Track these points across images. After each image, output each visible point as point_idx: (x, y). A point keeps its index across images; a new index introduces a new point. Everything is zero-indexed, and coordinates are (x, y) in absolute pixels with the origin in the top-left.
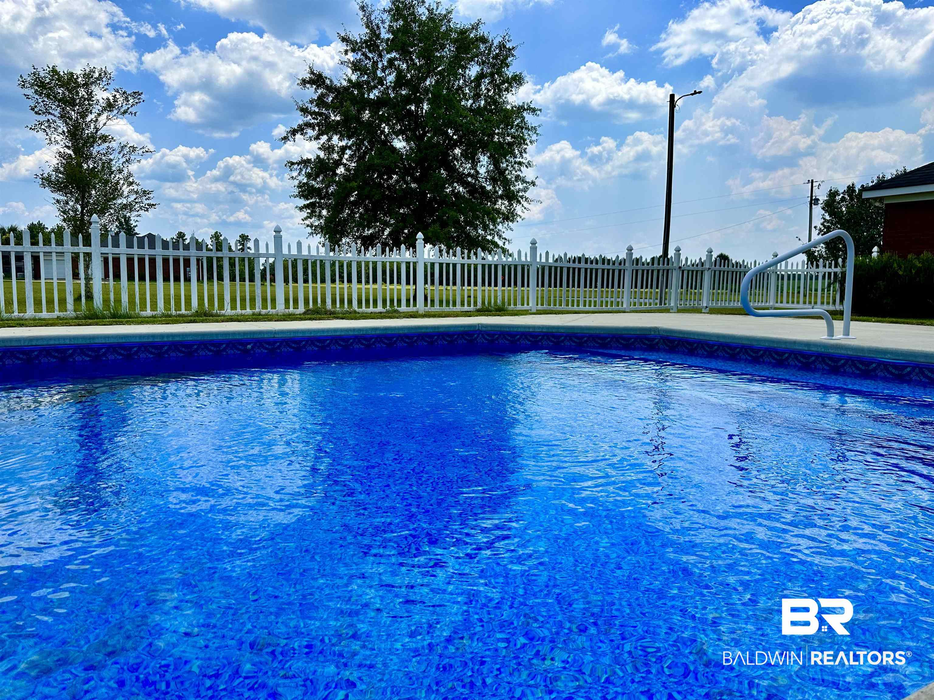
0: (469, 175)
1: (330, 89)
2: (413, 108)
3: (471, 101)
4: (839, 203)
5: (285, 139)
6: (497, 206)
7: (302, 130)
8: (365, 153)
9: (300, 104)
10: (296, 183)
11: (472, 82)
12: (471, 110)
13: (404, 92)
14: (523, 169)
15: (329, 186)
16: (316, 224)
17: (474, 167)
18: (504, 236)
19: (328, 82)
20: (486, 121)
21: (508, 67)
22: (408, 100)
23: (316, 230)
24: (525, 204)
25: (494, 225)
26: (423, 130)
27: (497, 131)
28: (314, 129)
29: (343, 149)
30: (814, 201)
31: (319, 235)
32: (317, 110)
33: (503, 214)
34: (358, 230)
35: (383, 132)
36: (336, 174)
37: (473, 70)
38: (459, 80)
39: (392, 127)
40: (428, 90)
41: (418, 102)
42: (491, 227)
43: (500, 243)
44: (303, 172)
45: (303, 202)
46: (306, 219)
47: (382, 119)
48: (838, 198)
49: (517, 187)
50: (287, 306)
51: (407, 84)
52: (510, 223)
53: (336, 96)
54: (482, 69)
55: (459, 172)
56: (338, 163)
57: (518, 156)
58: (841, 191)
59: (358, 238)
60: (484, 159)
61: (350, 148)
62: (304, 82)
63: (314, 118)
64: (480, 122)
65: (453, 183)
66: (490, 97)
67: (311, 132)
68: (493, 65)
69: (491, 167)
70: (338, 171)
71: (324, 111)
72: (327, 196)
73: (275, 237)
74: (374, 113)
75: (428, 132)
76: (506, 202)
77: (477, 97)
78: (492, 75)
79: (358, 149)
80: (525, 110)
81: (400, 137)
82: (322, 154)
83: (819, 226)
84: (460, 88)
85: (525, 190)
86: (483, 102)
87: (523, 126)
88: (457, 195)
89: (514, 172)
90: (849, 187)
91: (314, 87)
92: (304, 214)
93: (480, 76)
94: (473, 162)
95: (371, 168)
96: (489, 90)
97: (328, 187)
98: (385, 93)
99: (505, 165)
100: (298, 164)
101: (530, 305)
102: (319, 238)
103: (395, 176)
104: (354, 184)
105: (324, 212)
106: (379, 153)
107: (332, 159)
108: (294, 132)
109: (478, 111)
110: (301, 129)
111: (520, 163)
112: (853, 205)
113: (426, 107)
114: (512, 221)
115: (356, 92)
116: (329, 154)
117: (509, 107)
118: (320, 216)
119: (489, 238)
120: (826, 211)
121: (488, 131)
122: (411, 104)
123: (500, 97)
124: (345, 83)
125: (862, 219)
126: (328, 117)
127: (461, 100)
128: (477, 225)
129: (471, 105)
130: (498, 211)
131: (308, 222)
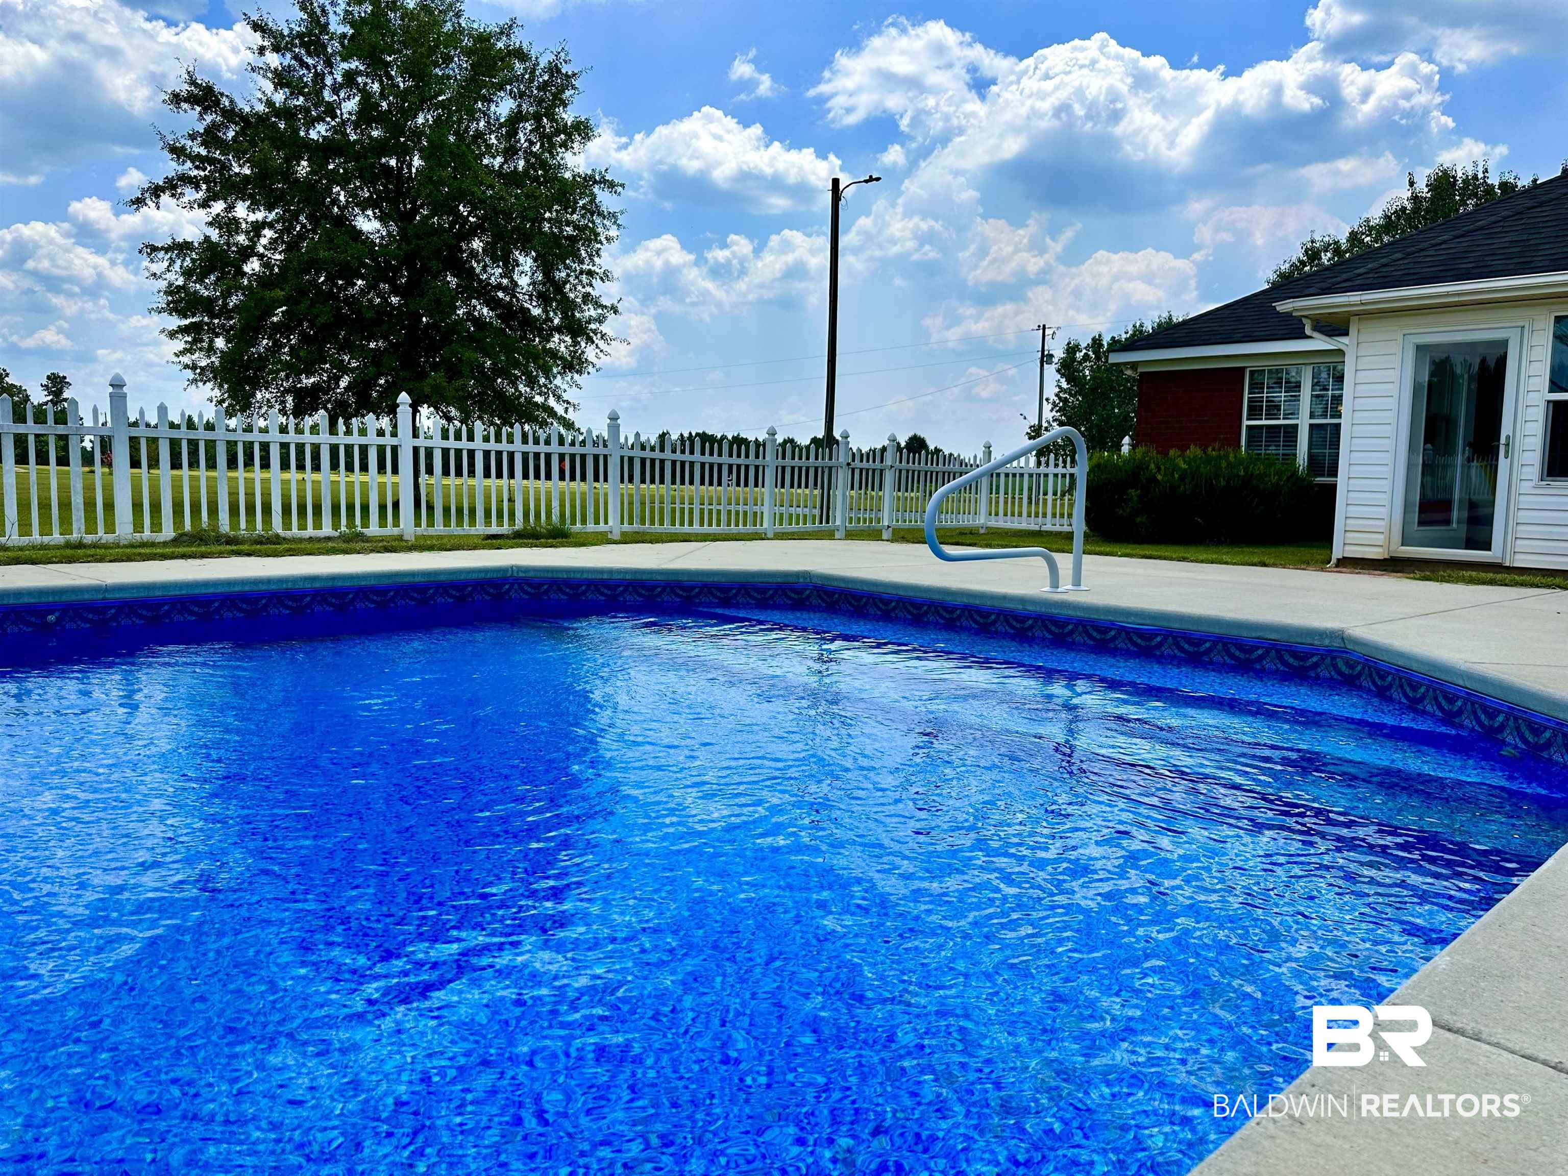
0: (499, 287)
1: (231, 115)
2: (393, 162)
3: (499, 160)
4: (1080, 363)
5: (139, 202)
6: (551, 345)
7: (174, 187)
8: (301, 237)
9: (170, 139)
10: (163, 285)
11: (501, 126)
12: (500, 174)
13: (375, 134)
14: (597, 282)
15: (230, 295)
16: (203, 363)
17: (508, 274)
18: (565, 396)
19: (225, 102)
20: (527, 197)
21: (565, 106)
22: (381, 148)
23: (202, 375)
24: (601, 344)
25: (547, 378)
26: (413, 203)
27: (547, 215)
28: (197, 188)
29: (257, 228)
30: (1046, 358)
31: (209, 385)
32: (203, 152)
33: (562, 358)
34: (287, 377)
35: (335, 202)
36: (244, 274)
37: (504, 107)
38: (478, 121)
39: (353, 194)
40: (422, 133)
41: (403, 153)
42: (542, 381)
43: (559, 409)
44: (177, 266)
45: (175, 322)
46: (183, 353)
47: (334, 178)
48: (1079, 355)
49: (587, 314)
50: (138, 526)
51: (382, 119)
52: (576, 376)
53: (242, 129)
54: (520, 106)
55: (481, 281)
56: (247, 253)
57: (587, 261)
58: (1084, 345)
59: (287, 391)
60: (526, 262)
61: (271, 226)
62: (176, 99)
63: (197, 168)
64: (517, 197)
65: (469, 298)
66: (535, 155)
67: (190, 194)
68: (540, 102)
69: (540, 277)
70: (247, 268)
71: (217, 154)
72: (226, 312)
73: (111, 396)
74: (318, 165)
75: (422, 206)
76: (568, 339)
77: (510, 152)
78: (537, 118)
79: (288, 230)
80: (595, 182)
81: (370, 212)
82: (214, 235)
83: (1053, 398)
84: (479, 135)
85: (600, 320)
86: (522, 163)
87: (593, 209)
88: (479, 322)
89: (579, 288)
90: (1094, 339)
91: (198, 109)
92: (179, 344)
93: (516, 118)
94: (506, 265)
95: (313, 264)
96: (532, 143)
97: (226, 295)
98: (340, 129)
99: (563, 274)
100: (167, 250)
101: (610, 523)
102: (209, 391)
103: (360, 282)
104: (279, 293)
105: (220, 343)
106: (329, 240)
107: (236, 244)
108: (156, 191)
109: (513, 179)
110: (172, 186)
111: (590, 273)
112: (1099, 367)
113: (417, 162)
114: (580, 372)
115: (282, 126)
116: (230, 235)
117: (568, 175)
118: (211, 350)
119: (539, 399)
120: (1063, 375)
121: (531, 214)
122: (391, 157)
123: (553, 157)
124: (261, 108)
125: (1112, 389)
126: (225, 167)
127: (482, 155)
128: (517, 378)
129: (501, 167)
130: (554, 354)
131: (186, 359)
